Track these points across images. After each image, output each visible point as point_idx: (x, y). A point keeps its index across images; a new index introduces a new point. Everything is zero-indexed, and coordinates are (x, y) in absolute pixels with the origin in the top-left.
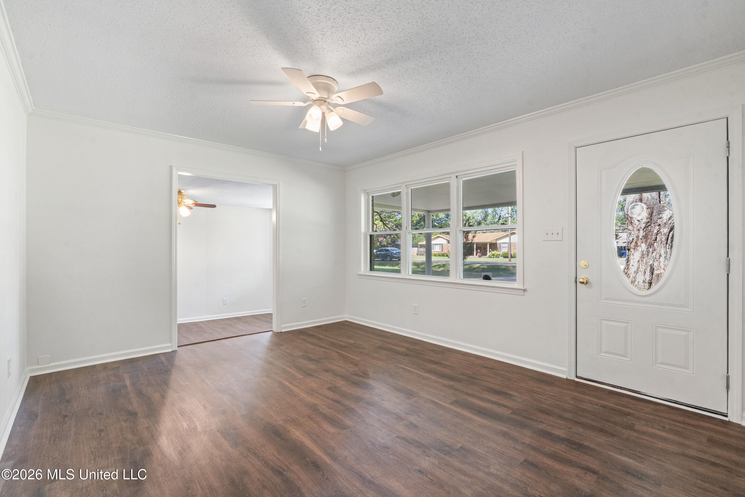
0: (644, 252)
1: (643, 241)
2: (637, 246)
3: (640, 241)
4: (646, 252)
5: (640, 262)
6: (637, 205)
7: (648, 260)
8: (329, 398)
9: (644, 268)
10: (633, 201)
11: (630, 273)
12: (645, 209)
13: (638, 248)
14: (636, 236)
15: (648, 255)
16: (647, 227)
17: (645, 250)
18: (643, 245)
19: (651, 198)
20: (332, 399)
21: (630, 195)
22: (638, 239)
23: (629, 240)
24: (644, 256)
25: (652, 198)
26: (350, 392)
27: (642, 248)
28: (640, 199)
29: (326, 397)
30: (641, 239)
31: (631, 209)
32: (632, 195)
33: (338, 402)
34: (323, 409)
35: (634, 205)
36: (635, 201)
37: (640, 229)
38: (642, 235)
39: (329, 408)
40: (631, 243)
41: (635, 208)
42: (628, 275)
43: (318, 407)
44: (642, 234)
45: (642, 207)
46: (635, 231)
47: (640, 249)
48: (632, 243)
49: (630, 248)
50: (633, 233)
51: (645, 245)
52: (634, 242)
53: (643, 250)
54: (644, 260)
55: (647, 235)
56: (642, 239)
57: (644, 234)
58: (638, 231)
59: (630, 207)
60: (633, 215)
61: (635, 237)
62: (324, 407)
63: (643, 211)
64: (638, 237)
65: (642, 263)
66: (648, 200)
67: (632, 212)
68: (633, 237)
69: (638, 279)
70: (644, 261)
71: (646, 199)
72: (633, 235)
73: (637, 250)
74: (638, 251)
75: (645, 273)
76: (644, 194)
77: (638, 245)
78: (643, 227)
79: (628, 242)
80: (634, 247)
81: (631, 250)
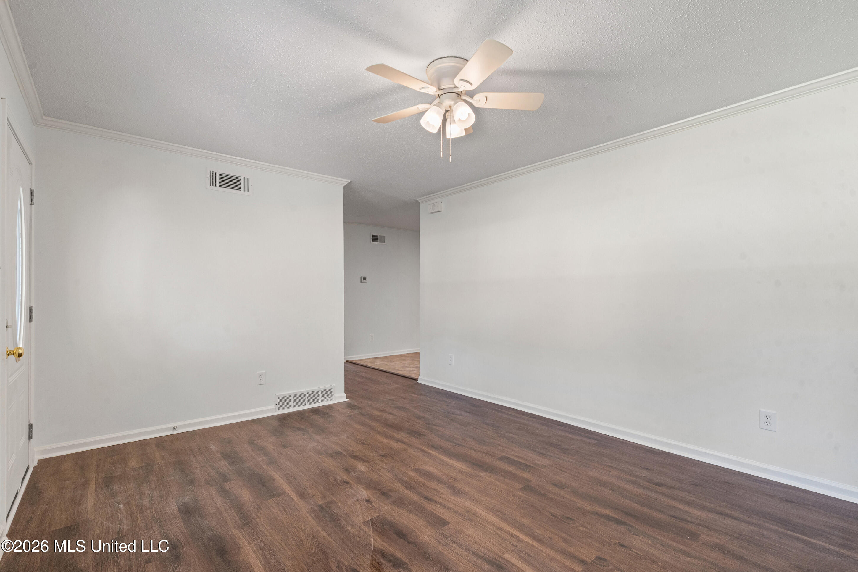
8: (440, 504)
20: (436, 502)
26: (411, 516)
29: (444, 506)
33: (426, 498)
34: (442, 489)
39: (436, 490)
43: (450, 491)
62: (443, 492)
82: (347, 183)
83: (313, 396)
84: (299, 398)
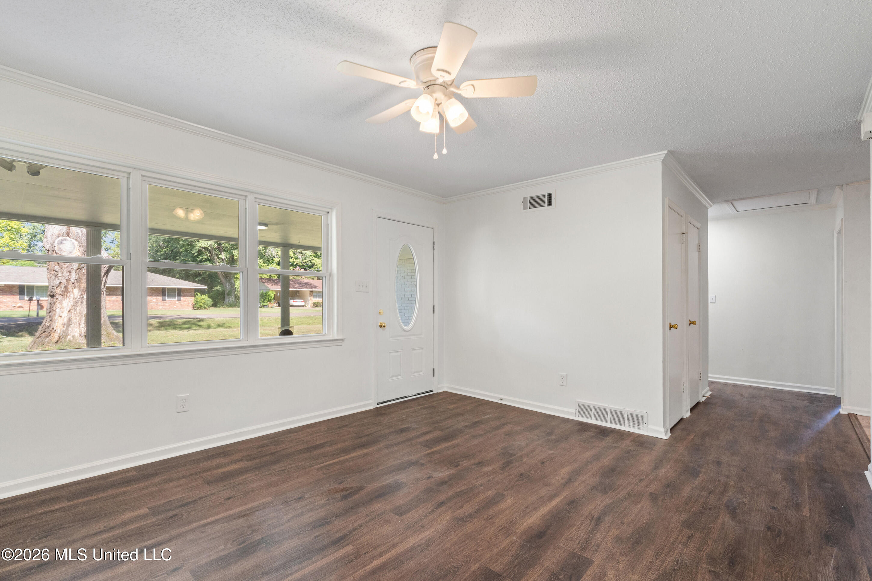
0: (77, 299)
1: (76, 286)
2: (66, 292)
3: (71, 285)
4: (80, 299)
5: (73, 311)
6: (66, 240)
7: (82, 309)
9: (78, 318)
10: (59, 234)
11: (55, 327)
12: (77, 247)
13: (68, 295)
14: (66, 279)
15: (82, 303)
16: (80, 269)
17: (79, 297)
18: (76, 291)
19: (81, 235)
21: (55, 226)
22: (68, 284)
23: (54, 284)
24: (77, 305)
25: (83, 235)
27: (74, 294)
28: (67, 233)
30: (73, 284)
31: (58, 244)
32: (57, 226)
35: (63, 240)
36: (62, 235)
37: (71, 271)
38: (75, 279)
40: (57, 288)
41: (64, 243)
42: (53, 329)
44: (74, 276)
45: (73, 243)
46: (65, 273)
47: (72, 295)
48: (59, 288)
49: (55, 293)
50: (60, 274)
51: (78, 290)
52: (63, 286)
53: (75, 297)
54: (78, 308)
55: (80, 279)
56: (75, 283)
57: (77, 277)
58: (69, 273)
59: (56, 242)
60: (62, 252)
61: (64, 280)
63: (74, 248)
64: (68, 280)
65: (75, 313)
66: (78, 236)
67: (60, 248)
68: (60, 281)
69: (71, 332)
70: (78, 311)
71: (76, 234)
72: (60, 278)
73: (67, 296)
74: (68, 298)
75: (80, 324)
76: (72, 227)
77: (69, 290)
78: (75, 269)
79: (53, 287)
80: (62, 293)
81: (57, 297)
82: (664, 156)
83: (618, 416)
84: (601, 412)
